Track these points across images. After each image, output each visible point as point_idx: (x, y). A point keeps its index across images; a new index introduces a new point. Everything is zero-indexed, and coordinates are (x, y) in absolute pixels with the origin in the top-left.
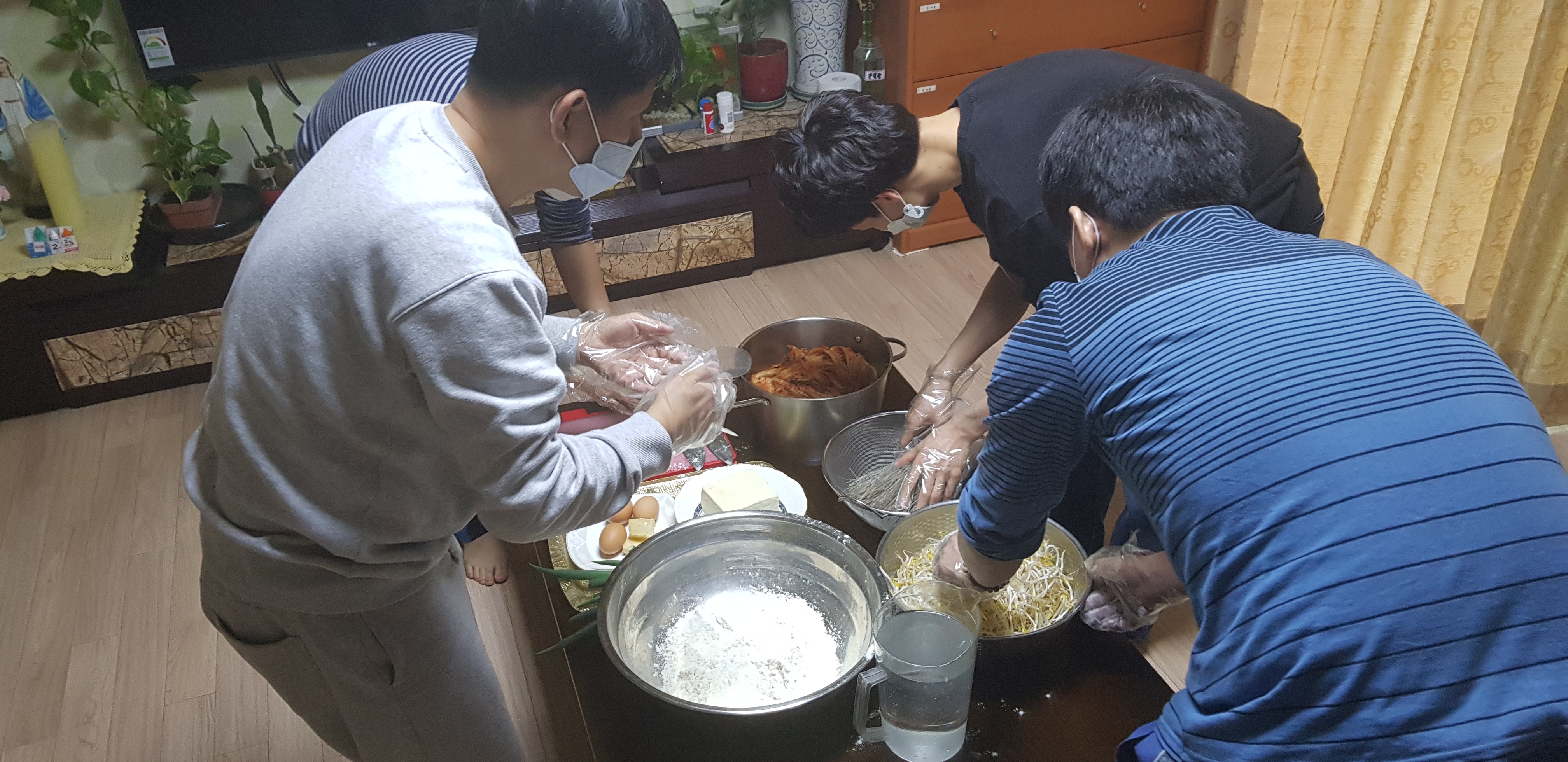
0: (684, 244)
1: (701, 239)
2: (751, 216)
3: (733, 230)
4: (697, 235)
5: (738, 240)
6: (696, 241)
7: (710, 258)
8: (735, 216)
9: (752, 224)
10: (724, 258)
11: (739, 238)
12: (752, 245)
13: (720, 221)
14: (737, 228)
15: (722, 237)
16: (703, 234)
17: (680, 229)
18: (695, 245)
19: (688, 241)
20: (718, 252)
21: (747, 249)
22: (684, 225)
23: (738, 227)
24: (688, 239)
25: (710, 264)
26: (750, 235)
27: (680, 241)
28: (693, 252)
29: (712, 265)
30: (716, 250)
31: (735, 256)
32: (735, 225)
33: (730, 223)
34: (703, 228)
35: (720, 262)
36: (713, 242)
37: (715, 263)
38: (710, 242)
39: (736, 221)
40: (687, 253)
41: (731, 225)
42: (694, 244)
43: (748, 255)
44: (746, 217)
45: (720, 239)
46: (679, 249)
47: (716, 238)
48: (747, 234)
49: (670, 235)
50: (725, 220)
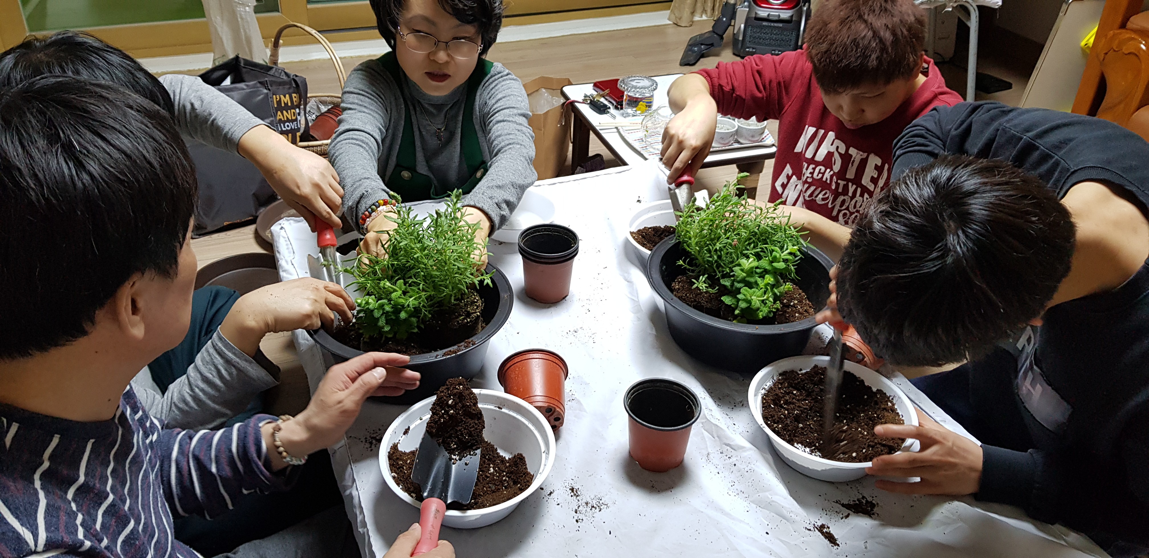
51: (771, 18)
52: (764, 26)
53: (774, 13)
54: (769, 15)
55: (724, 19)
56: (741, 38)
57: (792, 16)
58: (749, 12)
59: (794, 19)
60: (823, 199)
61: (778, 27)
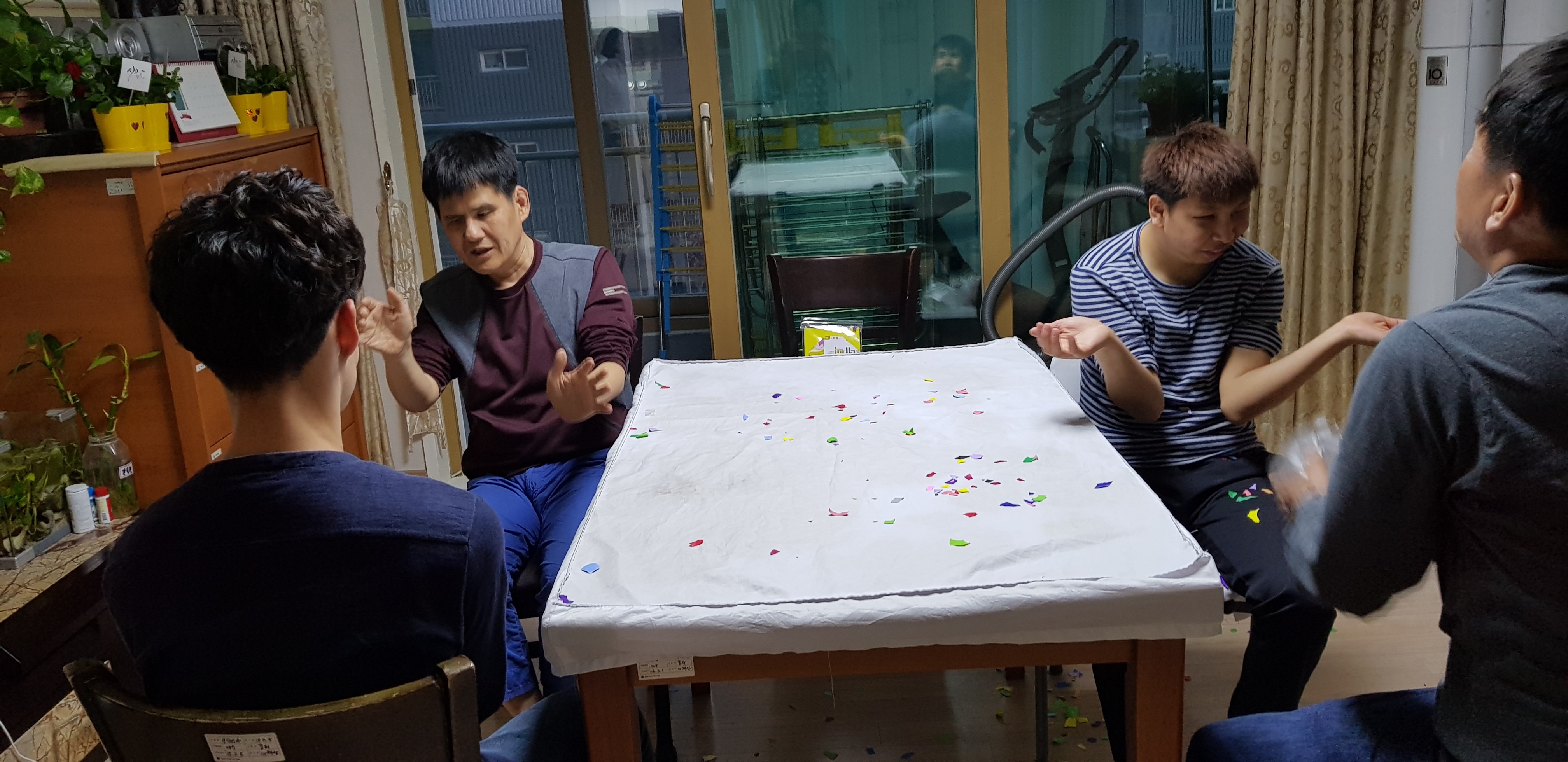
0: (59, 738)
1: (71, 722)
4: (68, 718)
6: (69, 726)
7: (85, 744)
16: (74, 713)
17: (50, 717)
18: (69, 734)
19: (62, 731)
22: (54, 709)
24: (62, 728)
27: (54, 736)
28: (68, 744)
34: (71, 704)
38: (81, 721)
40: (63, 748)
42: (66, 733)
46: (56, 747)
49: (43, 732)
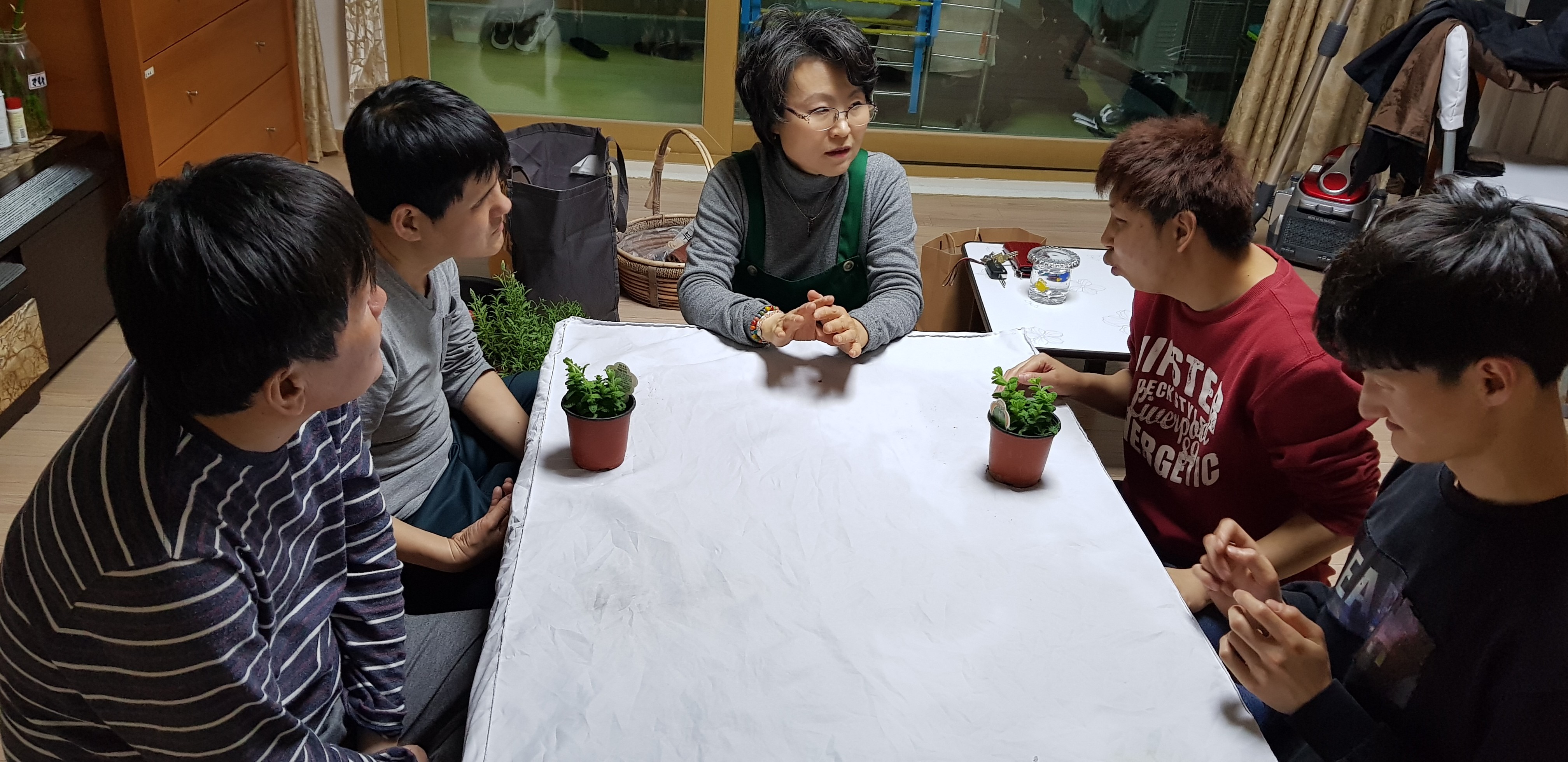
2: (34, 305)
3: (22, 336)
5: (30, 348)
8: (21, 310)
9: (38, 317)
10: (24, 384)
11: (30, 346)
12: (43, 350)
13: (9, 326)
14: (27, 331)
15: (16, 351)
20: (16, 377)
21: (42, 361)
23: (27, 328)
25: (13, 401)
26: (39, 335)
29: (15, 401)
30: (13, 374)
31: (32, 376)
32: (23, 326)
33: (19, 324)
35: (21, 392)
36: (9, 362)
37: (17, 396)
39: (24, 319)
41: (20, 328)
43: (44, 368)
44: (31, 308)
45: (16, 354)
47: (11, 354)
48: (37, 336)
50: (13, 322)
51: (1320, 211)
52: (1309, 220)
53: (1325, 205)
54: (1317, 207)
55: (1257, 205)
56: (1277, 232)
57: (1350, 213)
58: (1292, 199)
59: (1353, 217)
60: (1168, 423)
61: (1328, 224)
